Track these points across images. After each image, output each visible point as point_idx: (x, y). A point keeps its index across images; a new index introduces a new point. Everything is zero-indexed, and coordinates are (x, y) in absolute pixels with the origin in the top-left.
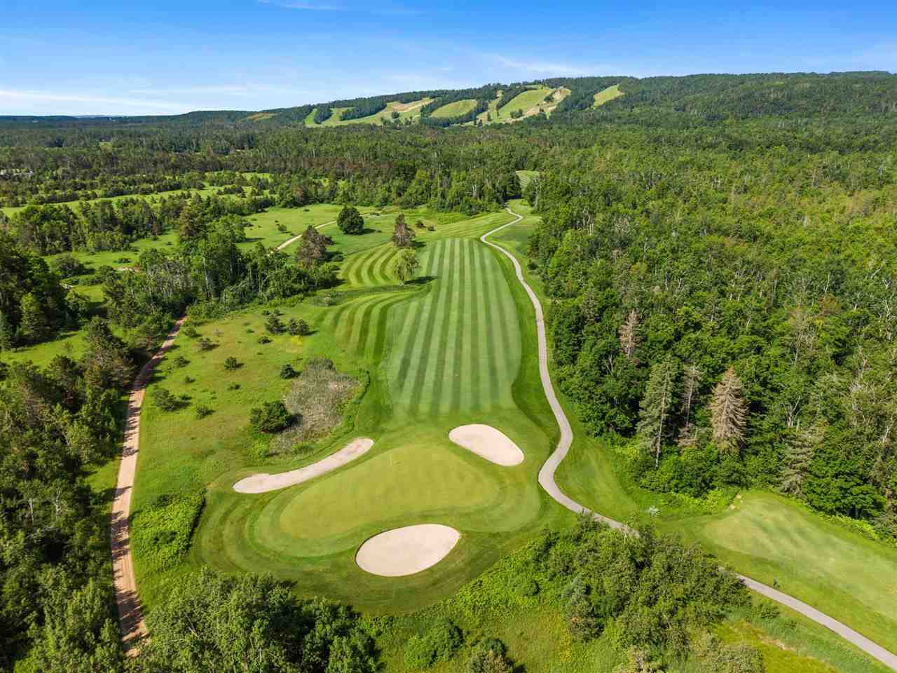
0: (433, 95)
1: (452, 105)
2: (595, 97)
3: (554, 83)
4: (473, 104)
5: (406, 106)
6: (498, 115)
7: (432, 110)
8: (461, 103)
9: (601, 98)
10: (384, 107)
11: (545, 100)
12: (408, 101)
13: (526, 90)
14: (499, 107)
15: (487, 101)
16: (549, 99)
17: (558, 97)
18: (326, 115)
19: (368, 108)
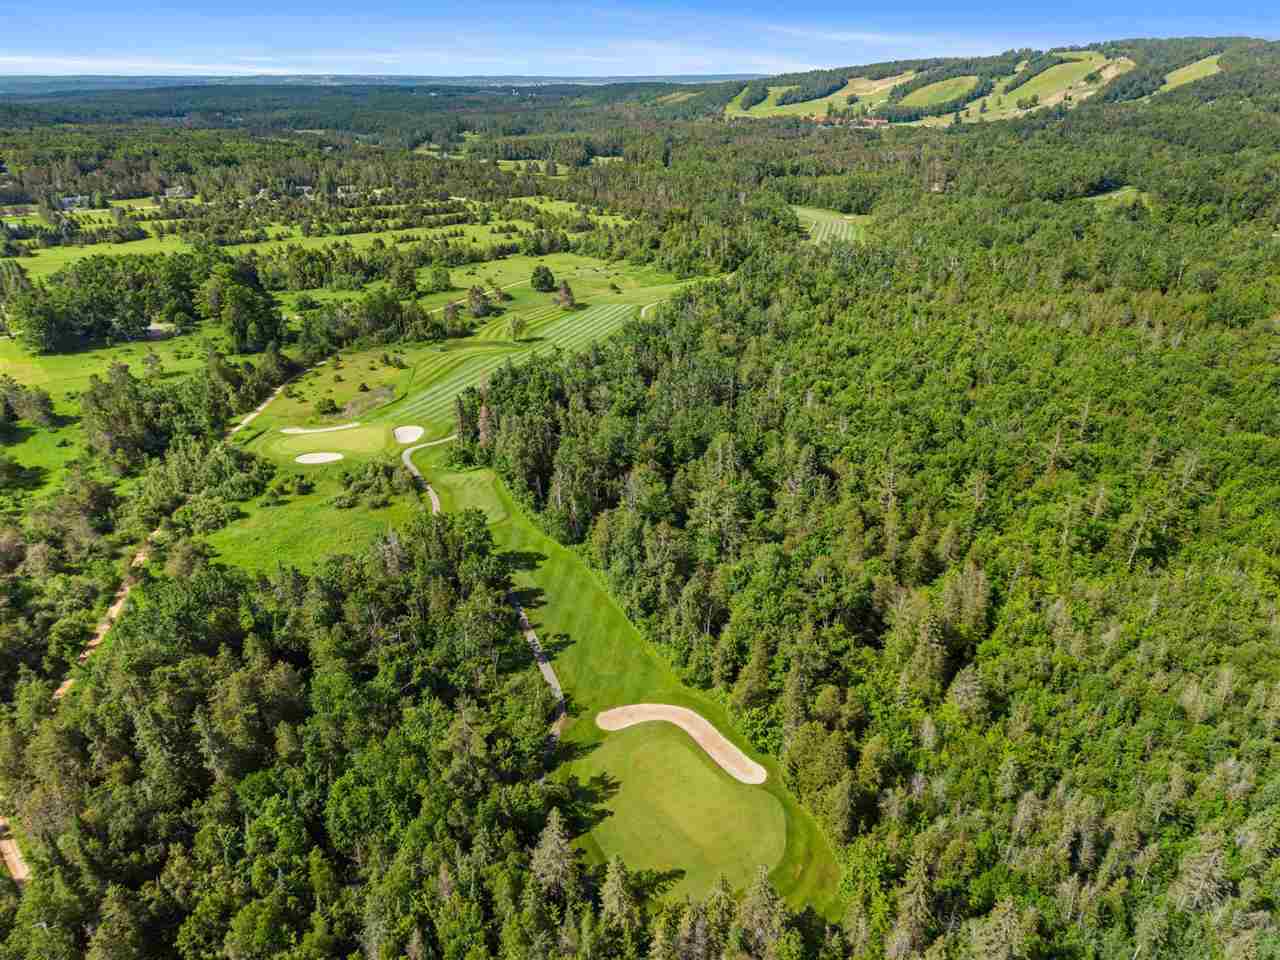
0: (921, 66)
1: (939, 84)
2: (1168, 77)
3: (1112, 51)
4: (971, 82)
5: (875, 84)
6: (1000, 103)
7: (906, 93)
8: (952, 82)
9: (1177, 79)
10: (843, 84)
11: (1085, 80)
12: (880, 77)
13: (1062, 62)
14: (1008, 90)
15: (994, 80)
16: (1092, 78)
17: (1109, 74)
18: (760, 97)
19: (820, 87)
